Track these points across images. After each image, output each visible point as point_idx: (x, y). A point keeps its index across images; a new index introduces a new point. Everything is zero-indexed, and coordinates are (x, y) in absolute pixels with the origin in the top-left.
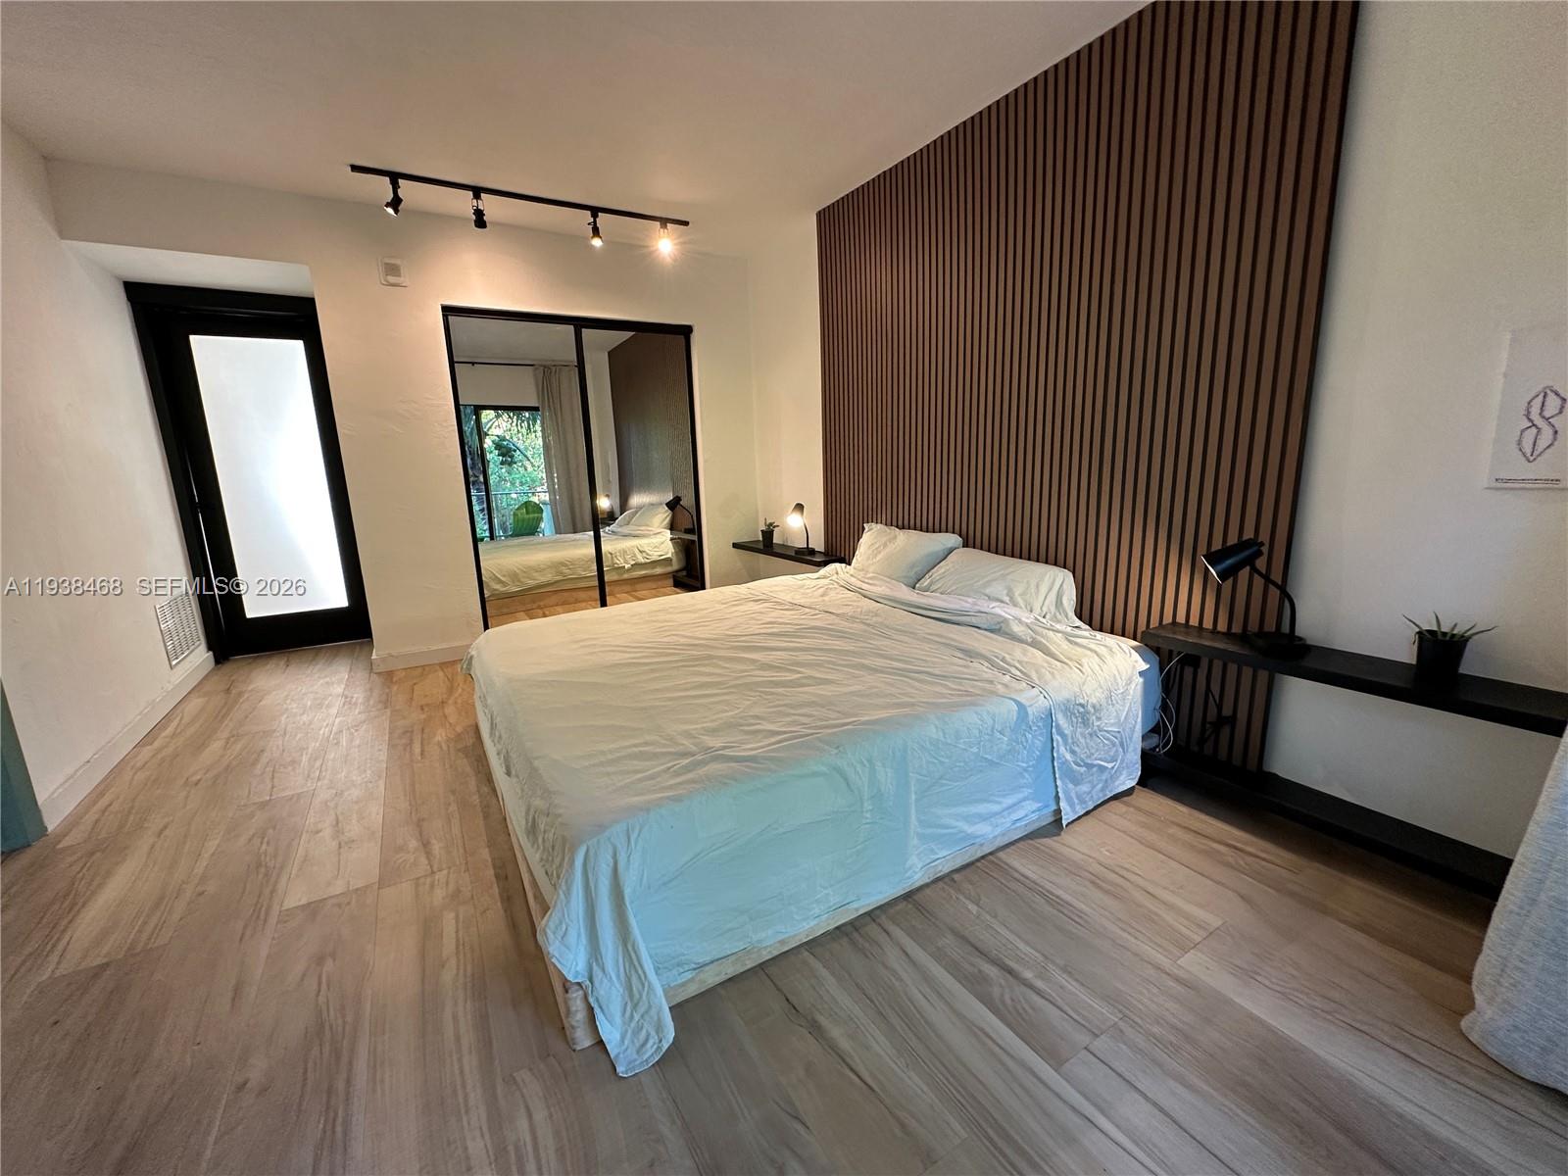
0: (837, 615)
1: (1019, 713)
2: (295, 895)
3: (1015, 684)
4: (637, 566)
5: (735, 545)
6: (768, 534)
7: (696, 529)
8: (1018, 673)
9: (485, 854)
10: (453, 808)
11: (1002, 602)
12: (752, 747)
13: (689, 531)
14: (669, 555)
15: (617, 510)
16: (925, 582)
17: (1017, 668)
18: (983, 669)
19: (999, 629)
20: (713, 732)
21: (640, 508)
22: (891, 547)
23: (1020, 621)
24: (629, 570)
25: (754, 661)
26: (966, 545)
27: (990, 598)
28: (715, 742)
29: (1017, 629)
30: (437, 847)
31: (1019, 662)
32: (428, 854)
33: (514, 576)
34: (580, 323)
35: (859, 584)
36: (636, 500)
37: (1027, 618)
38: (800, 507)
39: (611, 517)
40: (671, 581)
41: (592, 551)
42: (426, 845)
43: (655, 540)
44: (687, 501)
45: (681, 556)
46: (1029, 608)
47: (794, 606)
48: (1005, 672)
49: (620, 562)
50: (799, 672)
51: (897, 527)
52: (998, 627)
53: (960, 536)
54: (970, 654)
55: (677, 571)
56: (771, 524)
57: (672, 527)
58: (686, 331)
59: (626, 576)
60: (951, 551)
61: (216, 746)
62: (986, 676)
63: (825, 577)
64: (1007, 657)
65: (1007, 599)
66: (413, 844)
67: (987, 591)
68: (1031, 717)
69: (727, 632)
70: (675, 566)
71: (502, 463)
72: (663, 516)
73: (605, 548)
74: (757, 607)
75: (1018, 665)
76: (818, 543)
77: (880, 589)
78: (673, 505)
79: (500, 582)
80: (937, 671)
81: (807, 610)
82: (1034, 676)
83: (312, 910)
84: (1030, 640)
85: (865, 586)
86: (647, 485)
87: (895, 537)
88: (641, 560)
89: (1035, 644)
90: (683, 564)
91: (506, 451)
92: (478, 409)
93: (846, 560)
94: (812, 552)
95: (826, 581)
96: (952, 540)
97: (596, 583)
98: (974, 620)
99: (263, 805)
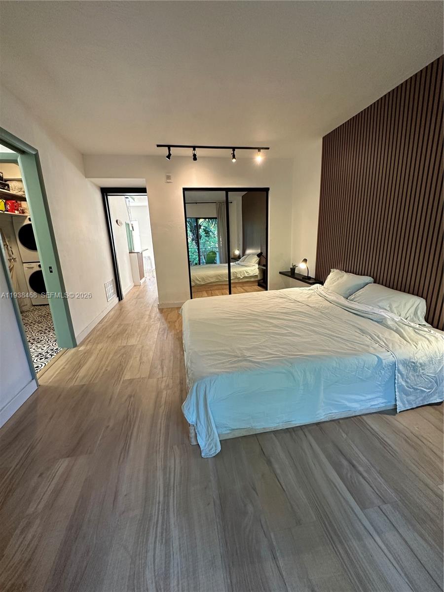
0: (311, 307)
1: (378, 361)
2: (127, 376)
3: (380, 349)
4: (245, 277)
5: (280, 273)
6: (293, 270)
7: (266, 265)
8: (383, 344)
9: (178, 374)
10: (172, 357)
11: (386, 310)
12: (259, 358)
13: (264, 266)
14: (257, 274)
15: (241, 255)
16: (352, 297)
17: (383, 341)
18: (367, 340)
19: (381, 322)
20: (248, 349)
21: (249, 255)
22: (340, 280)
23: (393, 320)
24: (242, 279)
25: (272, 323)
26: (375, 282)
27: (380, 308)
28: (248, 354)
29: (390, 323)
30: (165, 369)
31: (386, 339)
32: (163, 371)
33: (203, 279)
34: (227, 190)
35: (325, 294)
36: (248, 251)
37: (397, 319)
38: (305, 260)
39: (238, 258)
40: (257, 284)
41: (227, 271)
42: (162, 368)
43: (253, 268)
44: (264, 254)
45: (262, 275)
46: (399, 314)
47: (296, 301)
48: (377, 342)
49: (239, 276)
50: (288, 330)
51: (346, 272)
52: (381, 320)
53: (373, 278)
54: (363, 332)
55: (259, 280)
56: (294, 266)
57: (259, 264)
58: (267, 190)
59: (241, 281)
60: (367, 284)
61: (116, 326)
62: (366, 343)
63: (312, 290)
64: (381, 335)
65: (388, 309)
66: (159, 367)
67: (380, 304)
68: (384, 364)
69: (266, 310)
70: (259, 278)
71: (206, 236)
72: (256, 259)
73: (232, 270)
74: (281, 300)
75: (384, 340)
76: (312, 274)
77: (332, 298)
78: (259, 255)
79: (198, 280)
80: (345, 338)
81: (300, 304)
82: (390, 346)
83: (131, 381)
84: (395, 329)
85: (327, 296)
86: (252, 246)
87: (343, 276)
88: (246, 275)
89: (397, 331)
90: (262, 277)
91: (207, 232)
92: (197, 219)
93: (322, 283)
94: (309, 278)
95: (312, 291)
96: (368, 279)
97: (228, 283)
98: (370, 316)
99: (124, 347)
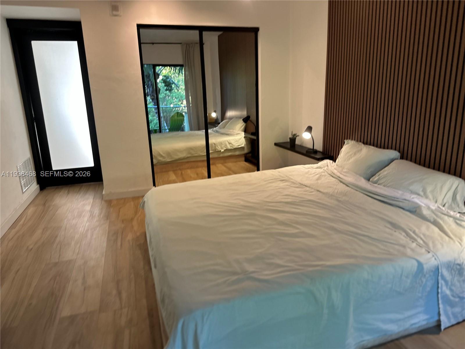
0: (323, 193)
1: (418, 267)
2: (65, 311)
3: (418, 249)
4: (227, 150)
5: (276, 144)
6: (293, 140)
7: (256, 133)
8: (421, 242)
9: (144, 302)
10: (132, 276)
11: (419, 195)
12: (267, 274)
13: (253, 134)
14: (243, 146)
15: (220, 118)
16: (375, 178)
17: (421, 239)
18: (402, 237)
19: (415, 211)
21: (231, 118)
22: (358, 156)
23: (429, 208)
24: (223, 152)
25: (275, 219)
26: (402, 158)
27: (413, 192)
29: (425, 212)
30: (124, 295)
31: (424, 235)
32: (120, 299)
33: (169, 154)
34: (201, 29)
35: (339, 174)
36: (230, 113)
37: (433, 207)
38: (309, 129)
39: (215, 123)
40: (243, 159)
41: (204, 143)
42: (119, 293)
43: (237, 137)
44: (253, 118)
45: (249, 146)
46: (435, 200)
47: (302, 185)
48: (413, 240)
49: (219, 148)
50: (298, 228)
51: (364, 143)
52: (414, 210)
53: (399, 152)
54: (395, 226)
55: (247, 154)
56: (295, 135)
57: (246, 131)
58: (256, 30)
59: (221, 155)
60: (392, 161)
62: (402, 242)
63: (320, 168)
64: (417, 231)
65: (422, 193)
66: (114, 292)
67: (411, 188)
68: (425, 270)
69: (266, 200)
70: (246, 151)
71: (166, 90)
72: (241, 125)
73: (211, 141)
74: (282, 184)
75: (422, 236)
76: (319, 146)
77: (350, 179)
78: (246, 120)
79: (161, 156)
80: (373, 236)
81: (308, 189)
82: (431, 245)
83: (72, 319)
84: (432, 220)
85: (341, 176)
86: (234, 107)
87: (361, 149)
88: (229, 147)
89: (435, 223)
90: (249, 150)
91: (168, 84)
92: (154, 66)
93: (333, 158)
94: (315, 152)
95: (321, 170)
96: (393, 154)
97: (205, 158)
98: (401, 204)
99: (56, 264)
